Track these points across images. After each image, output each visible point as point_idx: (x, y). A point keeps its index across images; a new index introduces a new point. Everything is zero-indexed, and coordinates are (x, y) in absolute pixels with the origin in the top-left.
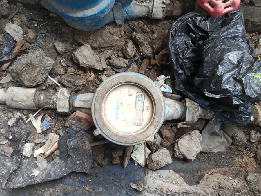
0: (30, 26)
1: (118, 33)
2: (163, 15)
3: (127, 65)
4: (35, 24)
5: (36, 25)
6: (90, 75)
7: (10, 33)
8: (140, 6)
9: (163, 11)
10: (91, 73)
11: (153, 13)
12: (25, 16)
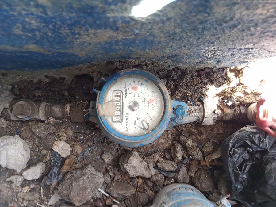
0: (76, 139)
1: (165, 136)
2: (214, 122)
3: (176, 168)
4: (81, 136)
5: (82, 138)
6: (138, 180)
7: (58, 152)
8: (190, 116)
9: (214, 120)
10: (138, 179)
11: (203, 121)
12: (71, 130)
